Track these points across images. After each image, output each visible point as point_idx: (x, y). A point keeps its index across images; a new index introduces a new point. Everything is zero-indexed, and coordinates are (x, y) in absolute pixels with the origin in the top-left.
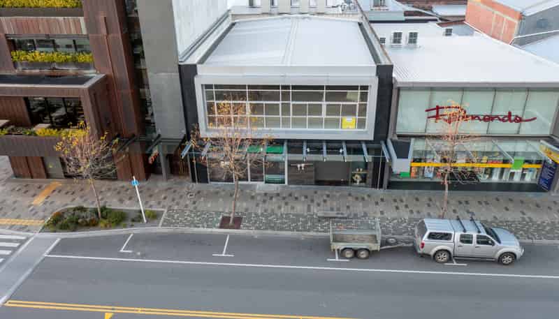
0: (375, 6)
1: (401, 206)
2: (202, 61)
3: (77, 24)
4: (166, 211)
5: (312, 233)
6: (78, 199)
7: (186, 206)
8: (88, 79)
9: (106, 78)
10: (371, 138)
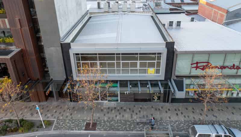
0: (156, 6)
1: (179, 113)
2: (73, 41)
3: (4, 23)
4: (56, 120)
5: (134, 132)
6: (9, 114)
7: (67, 117)
8: (12, 51)
9: (22, 51)
10: (163, 79)
